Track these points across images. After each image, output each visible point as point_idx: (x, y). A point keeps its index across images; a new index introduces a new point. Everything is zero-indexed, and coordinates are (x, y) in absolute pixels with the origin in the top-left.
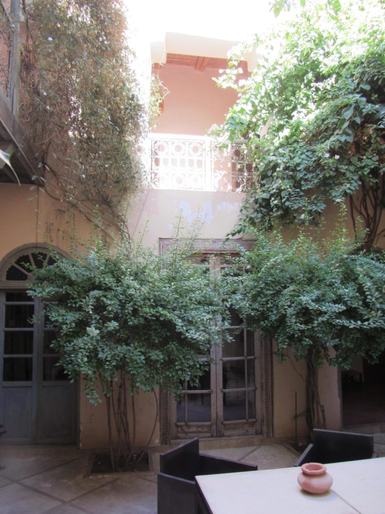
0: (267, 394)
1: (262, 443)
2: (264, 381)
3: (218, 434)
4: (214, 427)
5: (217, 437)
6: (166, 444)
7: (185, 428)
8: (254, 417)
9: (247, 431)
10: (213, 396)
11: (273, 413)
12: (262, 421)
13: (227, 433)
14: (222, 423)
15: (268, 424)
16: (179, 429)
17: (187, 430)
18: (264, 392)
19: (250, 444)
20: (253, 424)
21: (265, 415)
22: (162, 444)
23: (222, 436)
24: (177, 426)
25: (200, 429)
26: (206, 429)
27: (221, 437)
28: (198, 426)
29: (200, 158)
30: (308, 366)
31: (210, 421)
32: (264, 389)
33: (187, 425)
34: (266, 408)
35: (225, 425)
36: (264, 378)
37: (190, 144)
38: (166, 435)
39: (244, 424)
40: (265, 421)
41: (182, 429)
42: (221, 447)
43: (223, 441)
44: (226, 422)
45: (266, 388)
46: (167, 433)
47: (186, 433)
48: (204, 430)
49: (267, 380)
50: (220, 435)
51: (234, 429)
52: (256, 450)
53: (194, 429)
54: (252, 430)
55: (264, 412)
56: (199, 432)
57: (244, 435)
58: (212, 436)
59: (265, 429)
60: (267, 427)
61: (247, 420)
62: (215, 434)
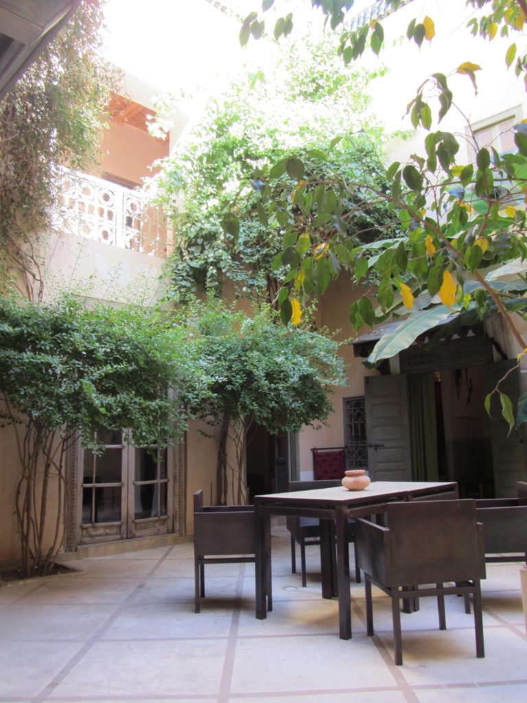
0: (180, 486)
1: (176, 542)
2: (177, 471)
3: (129, 536)
4: (124, 527)
5: (127, 538)
6: (71, 550)
7: (91, 530)
8: (166, 513)
9: (159, 530)
10: (124, 490)
11: (185, 506)
12: (174, 517)
13: (138, 533)
14: (133, 521)
15: (180, 520)
16: (84, 532)
17: (93, 533)
18: (177, 484)
19: (164, 544)
20: (164, 522)
21: (177, 509)
22: (66, 551)
23: (134, 537)
24: (83, 529)
25: (108, 531)
26: (115, 530)
27: (131, 538)
28: (106, 527)
29: (111, 209)
30: (219, 453)
31: (119, 519)
32: (177, 481)
33: (94, 527)
34: (179, 502)
35: (136, 524)
36: (178, 468)
37: (101, 189)
38: (71, 539)
39: (155, 522)
40: (177, 516)
41: (88, 532)
42: (134, 550)
43: (135, 542)
44: (137, 521)
45: (180, 479)
46: (72, 537)
47: (92, 536)
48: (112, 532)
49: (180, 470)
50: (130, 536)
51: (145, 528)
52: (170, 550)
53: (101, 531)
54: (163, 529)
55: (177, 506)
56: (107, 534)
57: (157, 534)
58: (122, 538)
59: (177, 526)
60: (180, 524)
61: (159, 517)
62: (125, 536)
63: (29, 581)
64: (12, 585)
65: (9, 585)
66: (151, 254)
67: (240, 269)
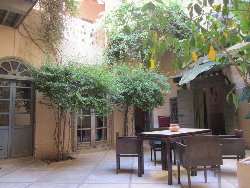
0: (111, 129)
1: (110, 149)
2: (110, 124)
3: (93, 147)
4: (92, 144)
5: (93, 148)
6: (74, 152)
7: (80, 145)
8: (106, 139)
9: (104, 145)
10: (92, 131)
11: (113, 137)
12: (109, 140)
13: (97, 146)
14: (95, 142)
15: (111, 141)
16: (78, 145)
17: (81, 146)
18: (110, 129)
19: (106, 150)
20: (106, 142)
21: (110, 138)
22: (72, 152)
23: (95, 147)
24: (78, 144)
25: (86, 145)
26: (88, 145)
27: (94, 148)
28: (86, 144)
29: (85, 31)
30: (125, 118)
31: (90, 141)
32: (110, 128)
33: (81, 144)
34: (111, 135)
35: (96, 143)
36: (110, 123)
37: (81, 24)
38: (73, 148)
39: (103, 142)
40: (110, 140)
41: (79, 146)
42: (96, 152)
43: (96, 149)
44: (96, 142)
45: (111, 127)
46: (74, 147)
47: (81, 147)
48: (88, 146)
49: (111, 124)
50: (94, 147)
51: (99, 144)
52: (108, 152)
53: (84, 145)
54: (106, 145)
55: (110, 137)
56: (86, 146)
57: (103, 146)
58: (91, 148)
59: (110, 143)
60: (111, 143)
61: (104, 140)
62: (92, 147)
63: (59, 162)
64: (54, 164)
65: (53, 164)
66: (100, 47)
67: (132, 51)
